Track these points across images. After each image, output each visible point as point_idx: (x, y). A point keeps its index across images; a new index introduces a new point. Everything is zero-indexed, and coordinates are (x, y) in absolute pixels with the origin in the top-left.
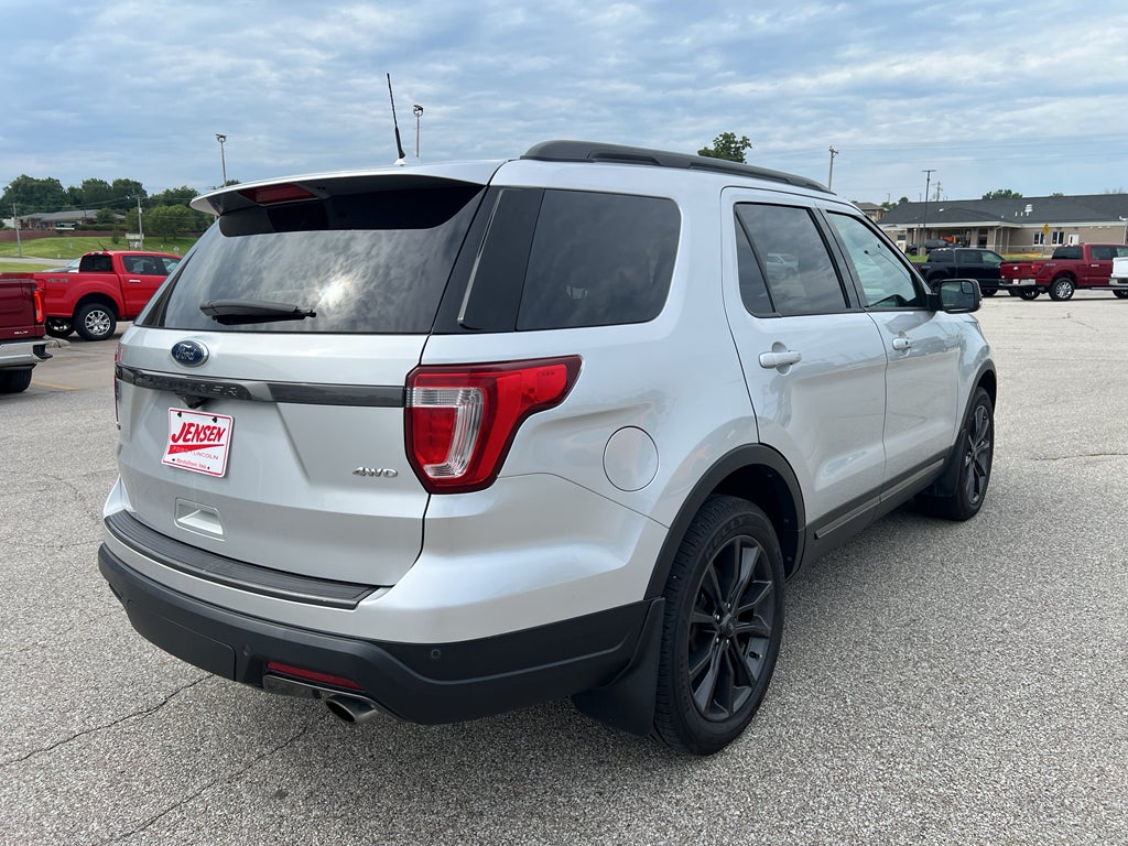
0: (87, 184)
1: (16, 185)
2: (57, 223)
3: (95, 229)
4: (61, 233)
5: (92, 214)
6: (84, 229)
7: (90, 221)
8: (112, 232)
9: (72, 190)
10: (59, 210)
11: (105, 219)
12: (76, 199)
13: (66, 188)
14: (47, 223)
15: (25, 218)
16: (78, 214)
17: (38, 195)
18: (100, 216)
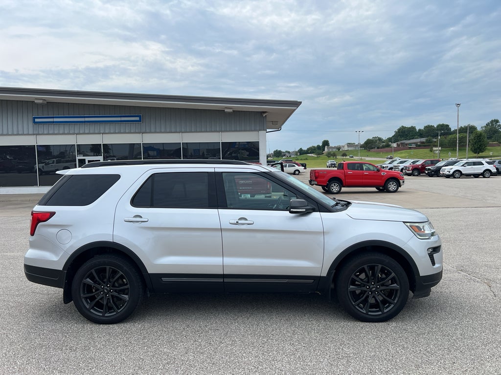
0: (426, 127)
1: (399, 130)
2: (410, 144)
3: (424, 146)
4: (410, 148)
5: (424, 140)
6: (420, 146)
7: (423, 143)
8: (430, 147)
9: (420, 130)
10: (413, 139)
11: (429, 142)
12: (421, 134)
13: (417, 129)
14: (407, 144)
15: (399, 143)
16: (418, 140)
17: (407, 133)
18: (427, 140)
